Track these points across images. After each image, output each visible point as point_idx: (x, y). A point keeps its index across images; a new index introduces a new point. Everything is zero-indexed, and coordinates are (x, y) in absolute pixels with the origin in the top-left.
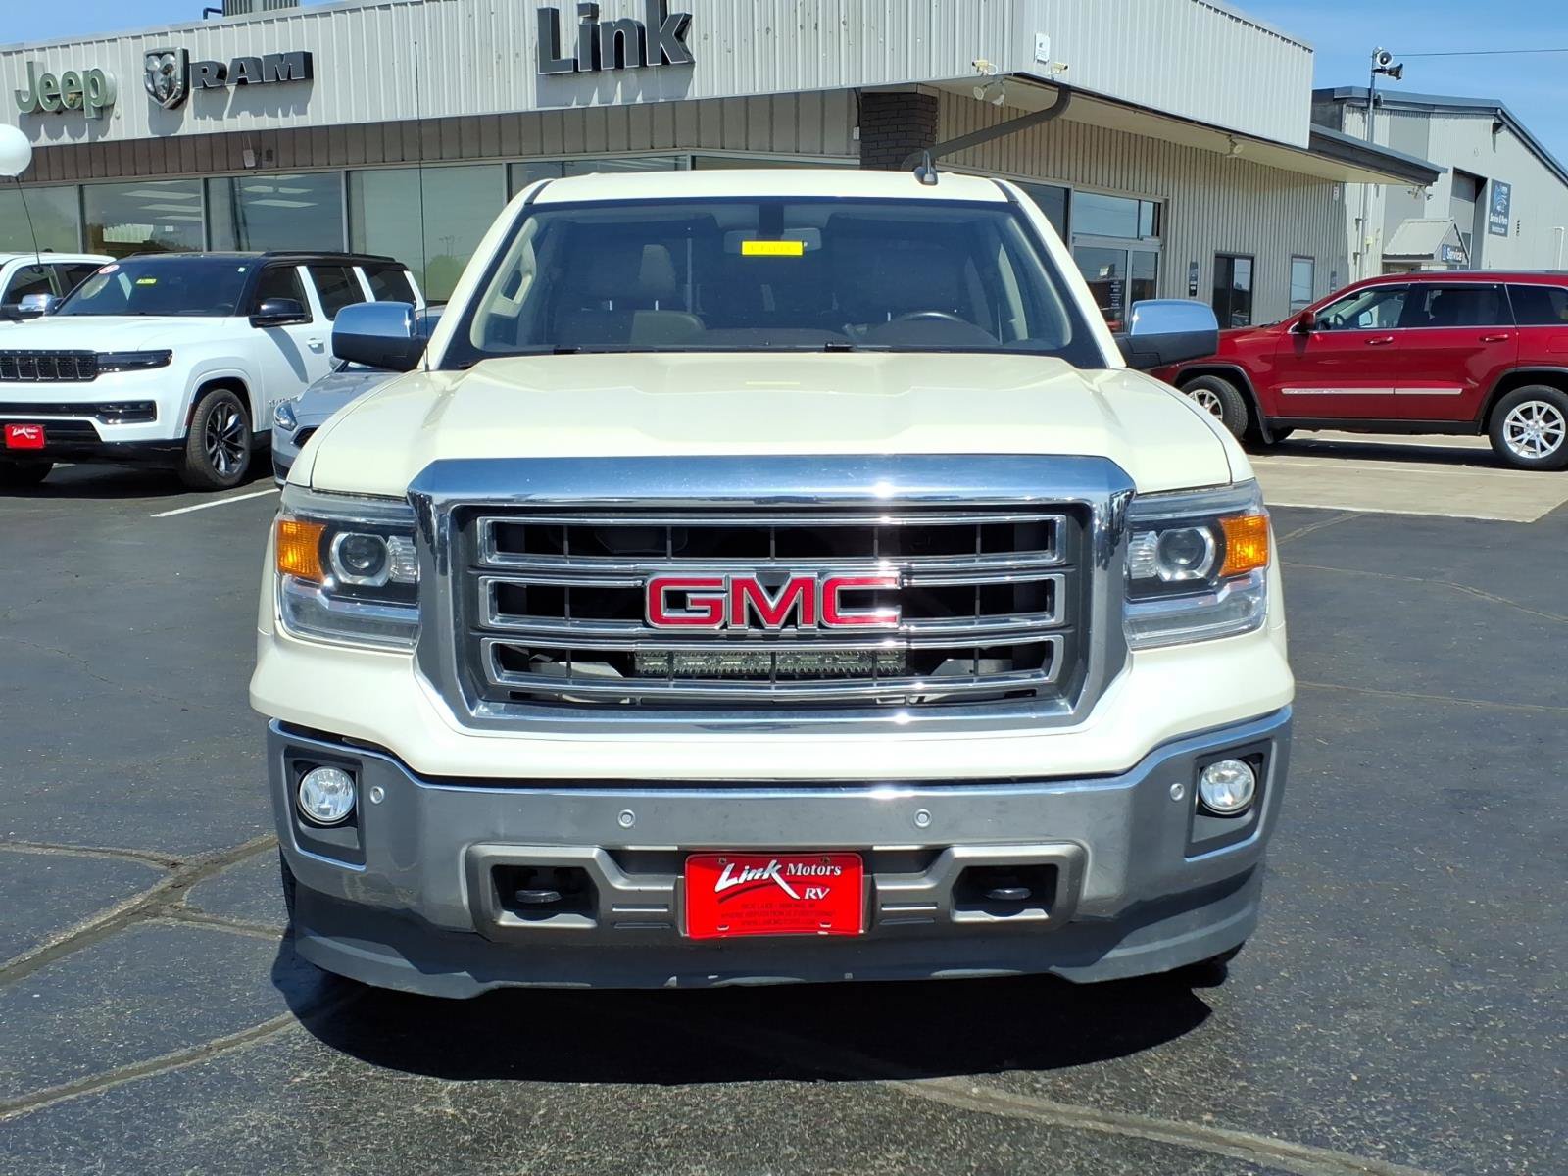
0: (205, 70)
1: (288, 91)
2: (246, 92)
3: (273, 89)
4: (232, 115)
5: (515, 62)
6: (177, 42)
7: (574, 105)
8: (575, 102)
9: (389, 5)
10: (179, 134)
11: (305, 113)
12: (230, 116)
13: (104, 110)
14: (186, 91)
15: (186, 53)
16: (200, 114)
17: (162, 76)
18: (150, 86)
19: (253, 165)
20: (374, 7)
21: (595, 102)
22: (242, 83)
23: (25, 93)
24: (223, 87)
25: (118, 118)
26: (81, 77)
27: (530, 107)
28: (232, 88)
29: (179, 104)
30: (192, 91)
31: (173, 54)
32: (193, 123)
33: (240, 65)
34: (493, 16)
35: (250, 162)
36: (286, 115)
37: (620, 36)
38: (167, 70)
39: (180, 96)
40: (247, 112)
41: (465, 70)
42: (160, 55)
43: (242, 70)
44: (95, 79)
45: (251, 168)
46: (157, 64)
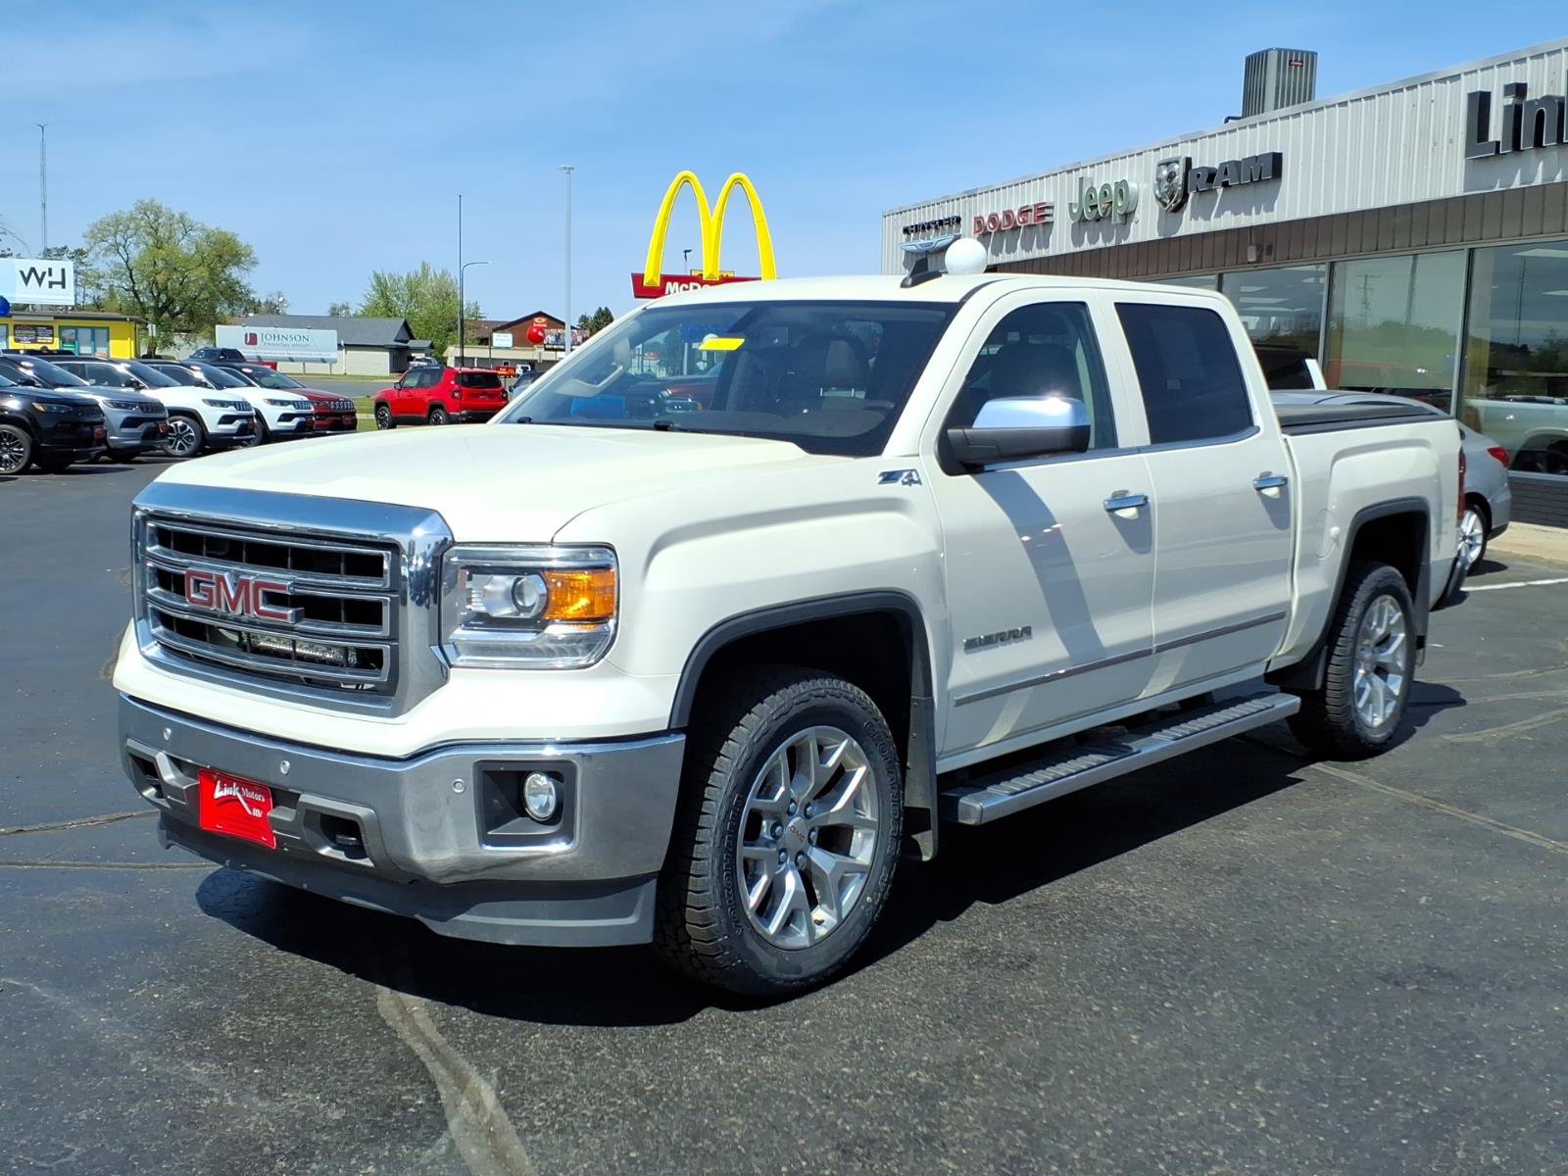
0: (1198, 176)
1: (1262, 188)
2: (1230, 192)
3: (1250, 190)
4: (1218, 215)
5: (1448, 148)
6: (1183, 151)
7: (1497, 189)
8: (1498, 185)
9: (1346, 102)
10: (1178, 234)
11: (1272, 210)
12: (1216, 216)
13: (1127, 216)
14: (1185, 196)
15: (1189, 161)
16: (1194, 216)
17: (1167, 183)
18: (1157, 192)
19: (1254, 260)
20: (1334, 105)
21: (1516, 184)
22: (1225, 185)
23: (1075, 205)
24: (1213, 191)
25: (1137, 222)
26: (1113, 188)
27: (1457, 192)
28: (1220, 191)
29: (1179, 208)
30: (1191, 195)
31: (1177, 162)
32: (1190, 225)
33: (1225, 168)
34: (1433, 104)
35: (1252, 258)
36: (1258, 213)
37: (1540, 115)
38: (1171, 177)
39: (1179, 201)
40: (1229, 212)
41: (1404, 159)
42: (1167, 164)
43: (1226, 173)
44: (1122, 188)
45: (1253, 262)
46: (1165, 173)
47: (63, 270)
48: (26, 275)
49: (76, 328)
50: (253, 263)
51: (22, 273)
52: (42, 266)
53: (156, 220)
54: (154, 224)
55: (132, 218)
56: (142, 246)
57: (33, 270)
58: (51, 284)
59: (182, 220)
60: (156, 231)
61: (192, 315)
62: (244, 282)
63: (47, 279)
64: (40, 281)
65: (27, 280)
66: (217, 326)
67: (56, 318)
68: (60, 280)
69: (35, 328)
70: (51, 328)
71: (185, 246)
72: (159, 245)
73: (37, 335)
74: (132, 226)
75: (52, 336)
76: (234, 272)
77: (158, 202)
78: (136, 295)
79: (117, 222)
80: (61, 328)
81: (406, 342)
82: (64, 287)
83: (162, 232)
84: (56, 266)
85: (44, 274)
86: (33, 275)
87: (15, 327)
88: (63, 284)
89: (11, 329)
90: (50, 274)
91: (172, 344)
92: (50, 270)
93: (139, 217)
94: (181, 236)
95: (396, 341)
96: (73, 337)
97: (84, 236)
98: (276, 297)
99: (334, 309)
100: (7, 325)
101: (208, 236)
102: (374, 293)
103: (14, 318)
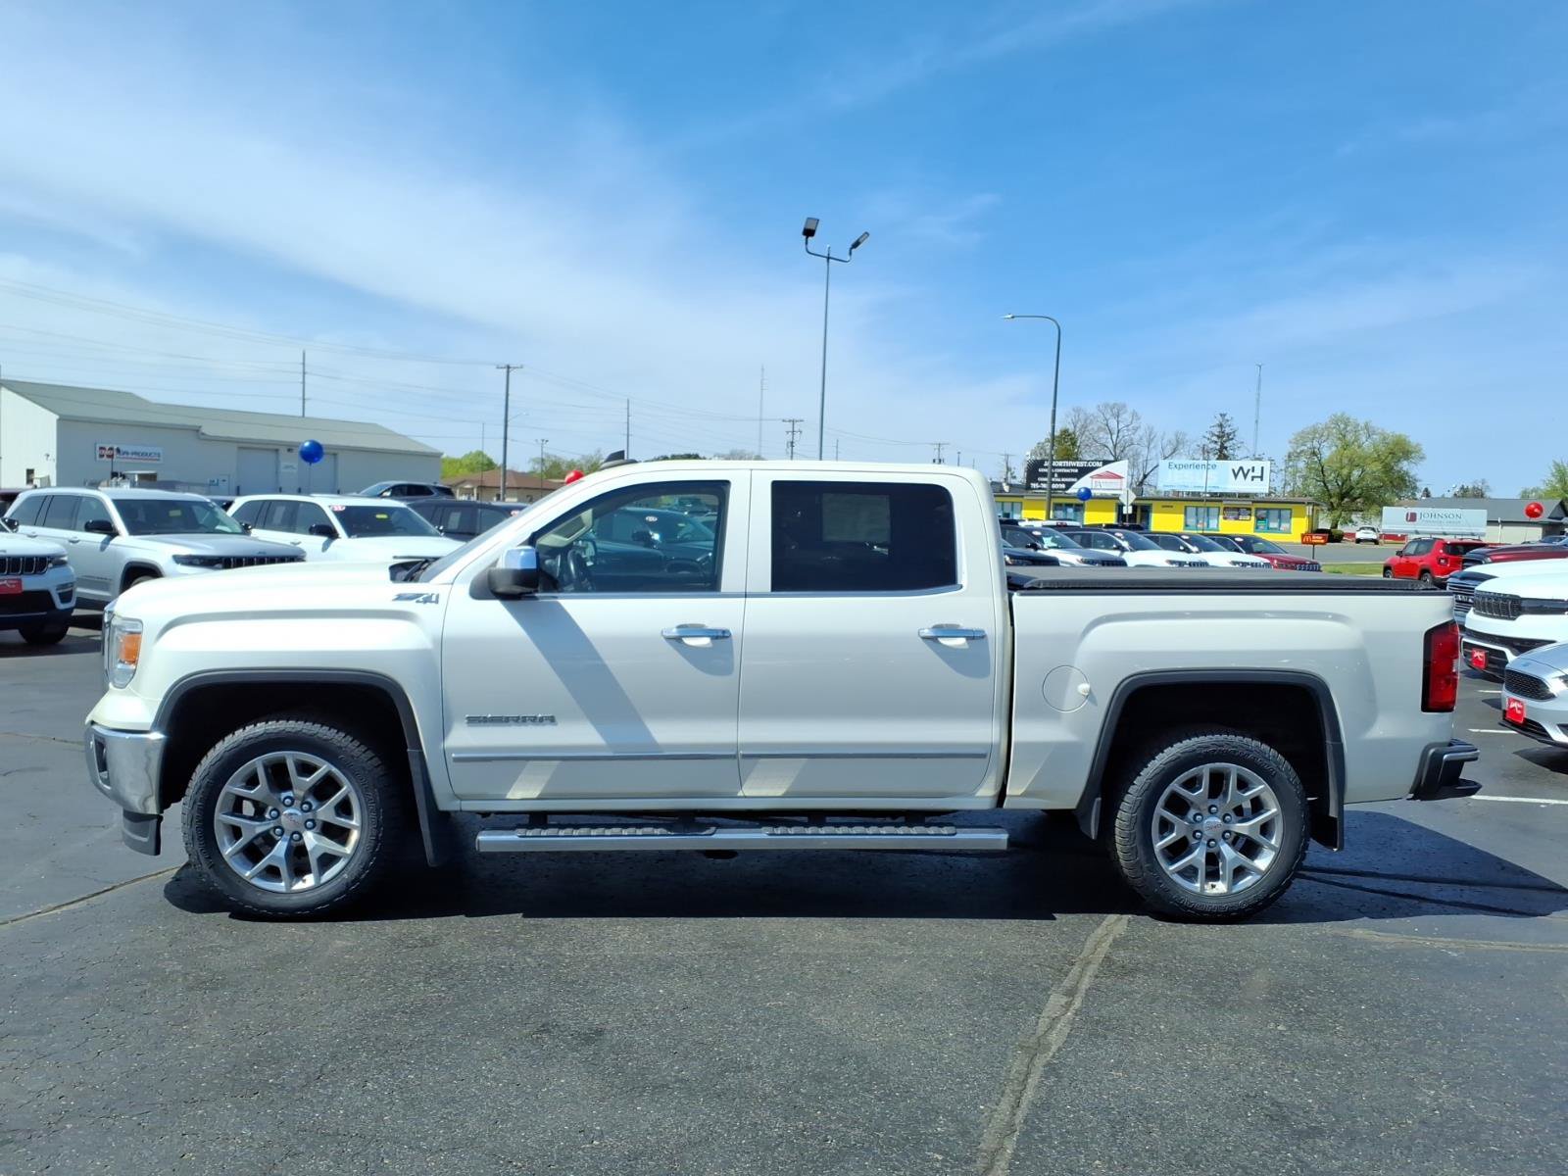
47: (1262, 468)
48: (1236, 471)
49: (1268, 509)
50: (1421, 458)
51: (1233, 471)
52: (1247, 465)
53: (1345, 428)
54: (1342, 429)
55: (1327, 428)
56: (1334, 449)
57: (1241, 468)
58: (1253, 478)
59: (1367, 427)
60: (1344, 436)
61: (1367, 499)
62: (1412, 473)
63: (1251, 474)
64: (1245, 476)
65: (1236, 476)
66: (1384, 508)
67: (1253, 502)
68: (1260, 475)
69: (1238, 509)
70: (1250, 509)
71: (1367, 445)
72: (1346, 446)
73: (1239, 515)
74: (1326, 433)
75: (1250, 515)
76: (1405, 465)
77: (1347, 415)
78: (1325, 484)
79: (1315, 431)
80: (1257, 509)
81: (1561, 519)
82: (1262, 480)
83: (1350, 437)
84: (1258, 465)
85: (1249, 471)
86: (1241, 472)
87: (1225, 509)
88: (1261, 477)
89: (1222, 509)
90: (1253, 471)
91: (1351, 521)
92: (1253, 468)
93: (1333, 426)
94: (1364, 439)
95: (1549, 518)
96: (1264, 516)
97: (1290, 442)
98: (1480, 484)
99: (1525, 492)
100: (1219, 508)
101: (1384, 439)
102: (1553, 479)
103: (1224, 502)
